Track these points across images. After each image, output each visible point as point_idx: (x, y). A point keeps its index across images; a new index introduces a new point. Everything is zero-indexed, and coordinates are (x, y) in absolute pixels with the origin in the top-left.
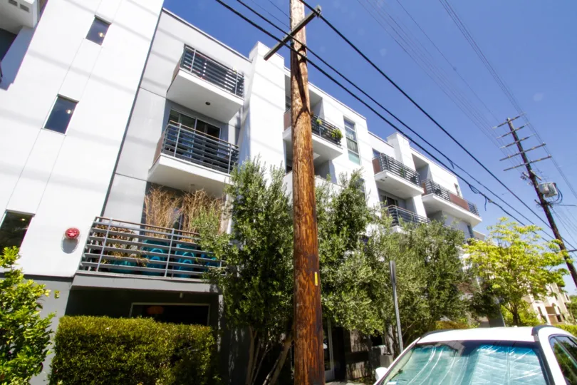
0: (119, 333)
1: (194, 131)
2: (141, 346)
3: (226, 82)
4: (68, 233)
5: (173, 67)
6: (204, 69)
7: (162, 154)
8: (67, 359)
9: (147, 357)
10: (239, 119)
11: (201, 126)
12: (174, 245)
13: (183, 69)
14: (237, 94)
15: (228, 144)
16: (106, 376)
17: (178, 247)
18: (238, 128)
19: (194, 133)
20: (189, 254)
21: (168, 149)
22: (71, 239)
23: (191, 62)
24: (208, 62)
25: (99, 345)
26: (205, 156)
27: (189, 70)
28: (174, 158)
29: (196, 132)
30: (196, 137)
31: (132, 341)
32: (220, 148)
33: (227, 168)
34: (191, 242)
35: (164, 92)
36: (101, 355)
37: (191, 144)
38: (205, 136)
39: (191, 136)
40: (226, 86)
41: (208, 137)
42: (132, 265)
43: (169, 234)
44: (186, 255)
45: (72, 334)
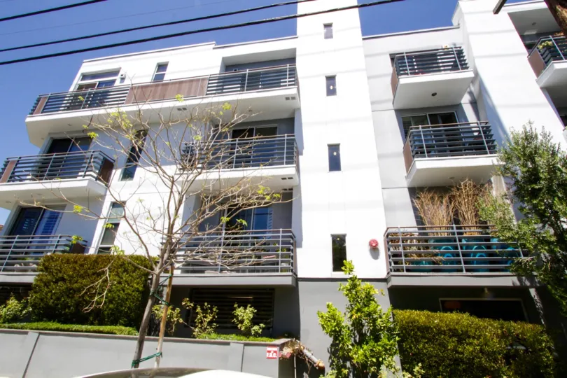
0: (447, 326)
1: (430, 128)
2: (471, 340)
3: (441, 65)
4: (371, 245)
5: (389, 79)
6: (414, 66)
7: (416, 159)
8: (415, 346)
9: (481, 351)
10: (471, 93)
11: (434, 119)
12: (460, 241)
13: (402, 76)
14: (462, 69)
15: (469, 124)
16: (450, 365)
17: (464, 242)
18: (474, 103)
19: (431, 129)
20: (480, 247)
21: (417, 153)
22: (374, 249)
23: (406, 66)
24: (416, 57)
25: (434, 336)
26: (449, 146)
27: (407, 74)
28: (427, 158)
29: (432, 127)
30: (434, 131)
31: (462, 334)
32: (464, 133)
33: (485, 149)
34: (476, 235)
35: (390, 106)
36: (439, 344)
37: (432, 140)
38: (441, 127)
39: (428, 133)
40: (442, 68)
41: (444, 126)
42: (430, 264)
43: (451, 231)
44: (476, 249)
45: (411, 324)
